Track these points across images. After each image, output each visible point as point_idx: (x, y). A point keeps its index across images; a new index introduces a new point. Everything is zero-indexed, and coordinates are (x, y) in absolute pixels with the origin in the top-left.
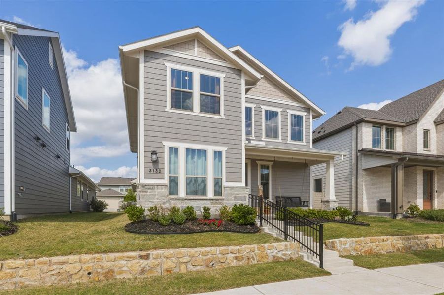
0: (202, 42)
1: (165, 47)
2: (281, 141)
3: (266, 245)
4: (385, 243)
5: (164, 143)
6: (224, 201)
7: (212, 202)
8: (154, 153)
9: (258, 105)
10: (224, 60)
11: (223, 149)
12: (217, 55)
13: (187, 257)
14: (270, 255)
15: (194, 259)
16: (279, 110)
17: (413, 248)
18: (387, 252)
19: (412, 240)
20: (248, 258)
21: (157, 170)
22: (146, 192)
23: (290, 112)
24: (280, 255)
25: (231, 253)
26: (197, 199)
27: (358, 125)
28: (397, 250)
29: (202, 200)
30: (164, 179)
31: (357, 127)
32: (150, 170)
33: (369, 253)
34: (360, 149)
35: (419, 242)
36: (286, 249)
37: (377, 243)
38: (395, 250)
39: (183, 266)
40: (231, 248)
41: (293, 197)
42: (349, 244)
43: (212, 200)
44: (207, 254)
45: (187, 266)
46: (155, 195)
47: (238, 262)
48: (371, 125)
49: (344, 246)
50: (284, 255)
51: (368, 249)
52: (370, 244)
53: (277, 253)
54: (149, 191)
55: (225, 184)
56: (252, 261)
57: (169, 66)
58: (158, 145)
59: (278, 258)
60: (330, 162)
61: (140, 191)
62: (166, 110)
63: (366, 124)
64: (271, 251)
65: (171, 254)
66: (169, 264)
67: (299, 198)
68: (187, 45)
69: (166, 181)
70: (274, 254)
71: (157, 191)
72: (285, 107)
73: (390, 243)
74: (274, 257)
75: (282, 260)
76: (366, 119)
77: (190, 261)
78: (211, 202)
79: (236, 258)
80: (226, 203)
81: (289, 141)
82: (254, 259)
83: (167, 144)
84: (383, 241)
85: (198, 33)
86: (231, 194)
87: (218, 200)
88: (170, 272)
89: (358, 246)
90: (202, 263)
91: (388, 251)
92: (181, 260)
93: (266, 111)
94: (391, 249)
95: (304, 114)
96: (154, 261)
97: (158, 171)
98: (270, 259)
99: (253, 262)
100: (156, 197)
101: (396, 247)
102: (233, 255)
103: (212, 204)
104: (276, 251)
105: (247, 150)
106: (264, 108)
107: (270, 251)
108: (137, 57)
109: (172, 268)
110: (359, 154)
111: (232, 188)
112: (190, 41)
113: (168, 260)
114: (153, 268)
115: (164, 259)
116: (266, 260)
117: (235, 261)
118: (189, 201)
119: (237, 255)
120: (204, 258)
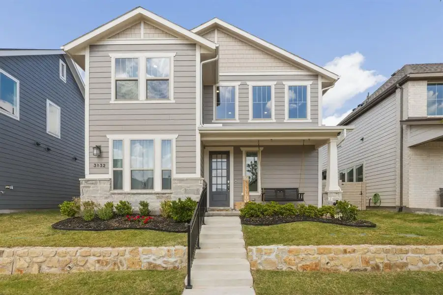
0: (149, 23)
1: (110, 38)
2: (274, 121)
3: (141, 249)
4: (348, 255)
5: (108, 136)
6: (172, 195)
7: (159, 197)
8: (98, 148)
9: (243, 82)
10: (176, 37)
11: (173, 137)
12: (166, 33)
13: (42, 257)
14: (145, 261)
15: (49, 259)
16: (272, 84)
17: (410, 267)
18: (351, 270)
19: (410, 254)
20: (115, 264)
21: (101, 164)
22: (89, 187)
23: (287, 84)
24: (159, 262)
25: (94, 255)
26: (141, 194)
27: (403, 86)
28: (373, 268)
29: (147, 194)
30: (108, 174)
31: (402, 89)
32: (95, 164)
33: (312, 269)
34: (405, 118)
35: (426, 258)
36: (170, 256)
37: (332, 255)
38: (369, 268)
39: (36, 267)
40: (94, 250)
41: (286, 189)
42: (275, 253)
43: (158, 194)
44: (64, 255)
45: (40, 267)
46: (98, 190)
47: (101, 267)
48: (425, 83)
49: (266, 257)
50: (165, 262)
51: (312, 263)
52: (316, 256)
53: (154, 260)
54: (92, 186)
55: (175, 176)
56: (119, 267)
57: (114, 56)
58: (102, 139)
59: (155, 266)
60: (331, 141)
61: (84, 187)
62: (111, 102)
63: (415, 83)
64: (147, 256)
65: (24, 253)
66: (21, 263)
67: (297, 189)
68: (133, 30)
69: (110, 176)
70: (151, 260)
71: (100, 186)
72: (280, 79)
73: (360, 255)
74: (150, 264)
75: (163, 269)
76: (412, 76)
77: (44, 261)
78: (157, 197)
79: (99, 261)
80: (175, 197)
81: (287, 119)
82: (122, 265)
83: (111, 137)
84: (345, 252)
85: (140, 13)
86: (181, 187)
87: (165, 194)
88: (21, 271)
89: (292, 257)
90: (57, 265)
91: (353, 268)
92: (34, 259)
93: (254, 87)
94: (360, 265)
95: (308, 83)
96: (6, 259)
97: (103, 165)
98: (144, 266)
99: (121, 268)
100: (99, 192)
101: (371, 262)
102: (97, 258)
103: (158, 199)
104: (153, 257)
105: (202, 135)
106: (251, 84)
107: (145, 257)
108: (82, 54)
109: (24, 268)
110: (404, 126)
111: (181, 180)
112: (136, 25)
113: (21, 259)
114: (4, 266)
115: (18, 258)
116: (138, 268)
117: (97, 265)
118: (133, 196)
119: (101, 258)
120: (61, 259)
